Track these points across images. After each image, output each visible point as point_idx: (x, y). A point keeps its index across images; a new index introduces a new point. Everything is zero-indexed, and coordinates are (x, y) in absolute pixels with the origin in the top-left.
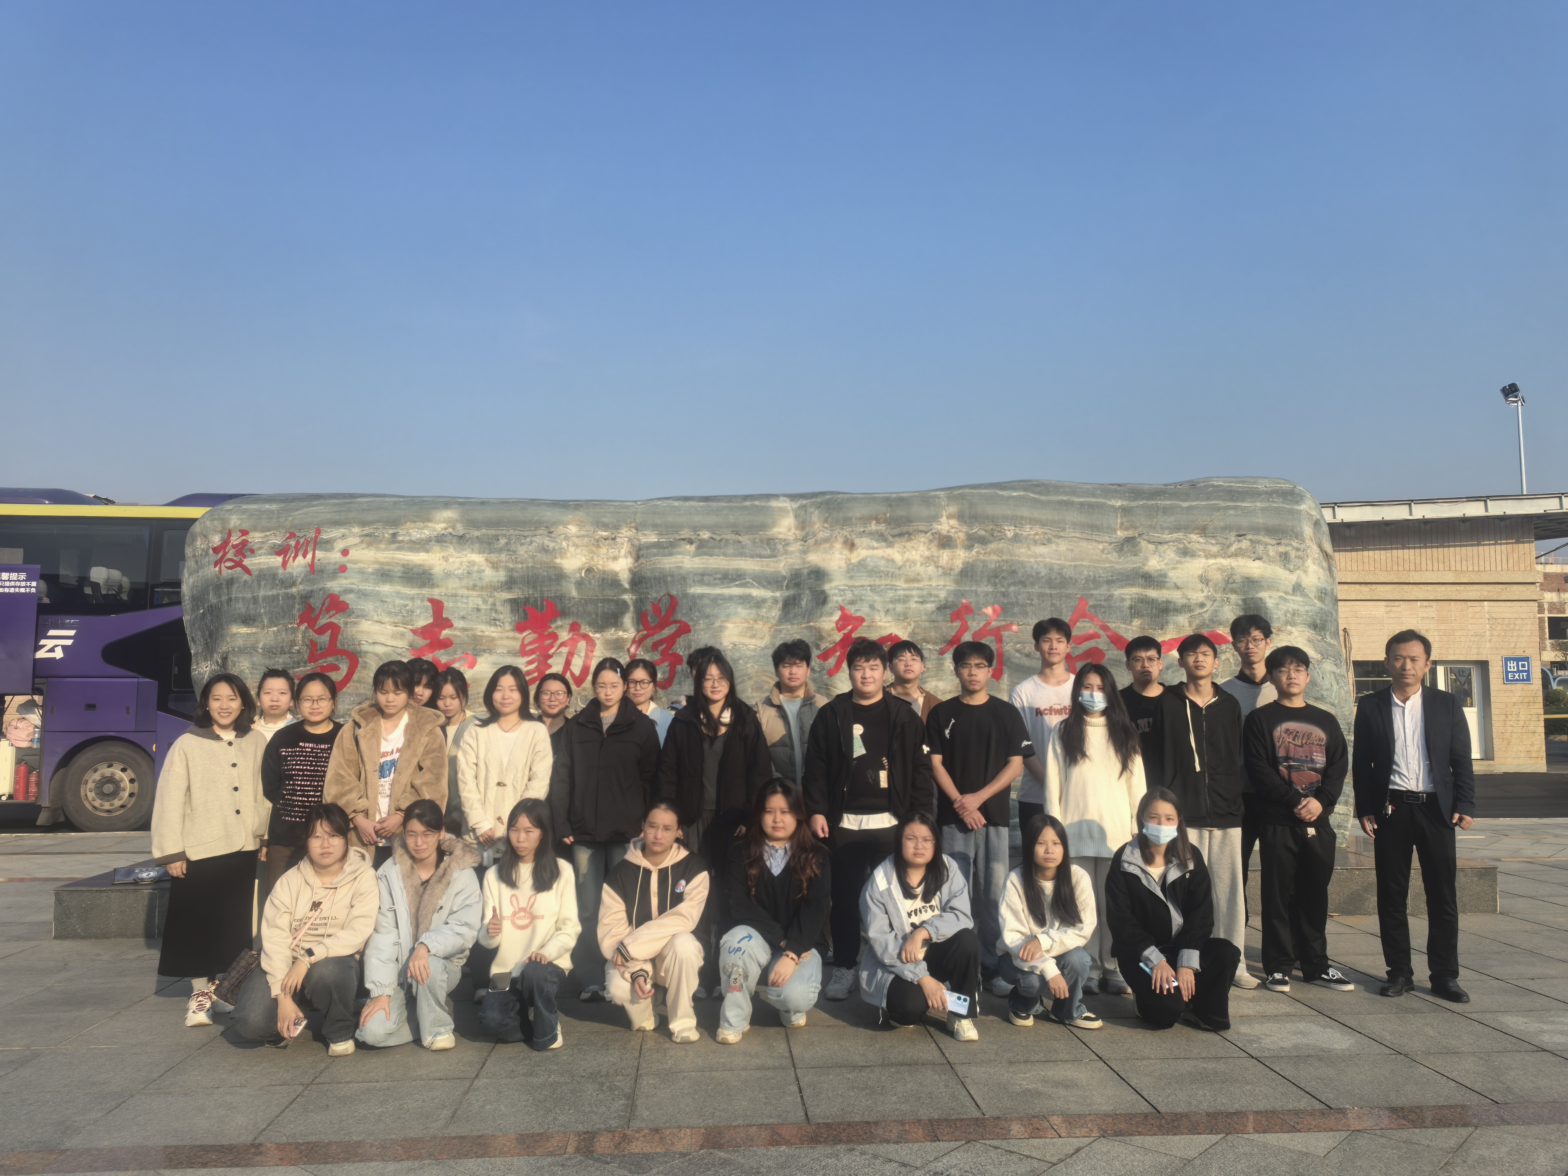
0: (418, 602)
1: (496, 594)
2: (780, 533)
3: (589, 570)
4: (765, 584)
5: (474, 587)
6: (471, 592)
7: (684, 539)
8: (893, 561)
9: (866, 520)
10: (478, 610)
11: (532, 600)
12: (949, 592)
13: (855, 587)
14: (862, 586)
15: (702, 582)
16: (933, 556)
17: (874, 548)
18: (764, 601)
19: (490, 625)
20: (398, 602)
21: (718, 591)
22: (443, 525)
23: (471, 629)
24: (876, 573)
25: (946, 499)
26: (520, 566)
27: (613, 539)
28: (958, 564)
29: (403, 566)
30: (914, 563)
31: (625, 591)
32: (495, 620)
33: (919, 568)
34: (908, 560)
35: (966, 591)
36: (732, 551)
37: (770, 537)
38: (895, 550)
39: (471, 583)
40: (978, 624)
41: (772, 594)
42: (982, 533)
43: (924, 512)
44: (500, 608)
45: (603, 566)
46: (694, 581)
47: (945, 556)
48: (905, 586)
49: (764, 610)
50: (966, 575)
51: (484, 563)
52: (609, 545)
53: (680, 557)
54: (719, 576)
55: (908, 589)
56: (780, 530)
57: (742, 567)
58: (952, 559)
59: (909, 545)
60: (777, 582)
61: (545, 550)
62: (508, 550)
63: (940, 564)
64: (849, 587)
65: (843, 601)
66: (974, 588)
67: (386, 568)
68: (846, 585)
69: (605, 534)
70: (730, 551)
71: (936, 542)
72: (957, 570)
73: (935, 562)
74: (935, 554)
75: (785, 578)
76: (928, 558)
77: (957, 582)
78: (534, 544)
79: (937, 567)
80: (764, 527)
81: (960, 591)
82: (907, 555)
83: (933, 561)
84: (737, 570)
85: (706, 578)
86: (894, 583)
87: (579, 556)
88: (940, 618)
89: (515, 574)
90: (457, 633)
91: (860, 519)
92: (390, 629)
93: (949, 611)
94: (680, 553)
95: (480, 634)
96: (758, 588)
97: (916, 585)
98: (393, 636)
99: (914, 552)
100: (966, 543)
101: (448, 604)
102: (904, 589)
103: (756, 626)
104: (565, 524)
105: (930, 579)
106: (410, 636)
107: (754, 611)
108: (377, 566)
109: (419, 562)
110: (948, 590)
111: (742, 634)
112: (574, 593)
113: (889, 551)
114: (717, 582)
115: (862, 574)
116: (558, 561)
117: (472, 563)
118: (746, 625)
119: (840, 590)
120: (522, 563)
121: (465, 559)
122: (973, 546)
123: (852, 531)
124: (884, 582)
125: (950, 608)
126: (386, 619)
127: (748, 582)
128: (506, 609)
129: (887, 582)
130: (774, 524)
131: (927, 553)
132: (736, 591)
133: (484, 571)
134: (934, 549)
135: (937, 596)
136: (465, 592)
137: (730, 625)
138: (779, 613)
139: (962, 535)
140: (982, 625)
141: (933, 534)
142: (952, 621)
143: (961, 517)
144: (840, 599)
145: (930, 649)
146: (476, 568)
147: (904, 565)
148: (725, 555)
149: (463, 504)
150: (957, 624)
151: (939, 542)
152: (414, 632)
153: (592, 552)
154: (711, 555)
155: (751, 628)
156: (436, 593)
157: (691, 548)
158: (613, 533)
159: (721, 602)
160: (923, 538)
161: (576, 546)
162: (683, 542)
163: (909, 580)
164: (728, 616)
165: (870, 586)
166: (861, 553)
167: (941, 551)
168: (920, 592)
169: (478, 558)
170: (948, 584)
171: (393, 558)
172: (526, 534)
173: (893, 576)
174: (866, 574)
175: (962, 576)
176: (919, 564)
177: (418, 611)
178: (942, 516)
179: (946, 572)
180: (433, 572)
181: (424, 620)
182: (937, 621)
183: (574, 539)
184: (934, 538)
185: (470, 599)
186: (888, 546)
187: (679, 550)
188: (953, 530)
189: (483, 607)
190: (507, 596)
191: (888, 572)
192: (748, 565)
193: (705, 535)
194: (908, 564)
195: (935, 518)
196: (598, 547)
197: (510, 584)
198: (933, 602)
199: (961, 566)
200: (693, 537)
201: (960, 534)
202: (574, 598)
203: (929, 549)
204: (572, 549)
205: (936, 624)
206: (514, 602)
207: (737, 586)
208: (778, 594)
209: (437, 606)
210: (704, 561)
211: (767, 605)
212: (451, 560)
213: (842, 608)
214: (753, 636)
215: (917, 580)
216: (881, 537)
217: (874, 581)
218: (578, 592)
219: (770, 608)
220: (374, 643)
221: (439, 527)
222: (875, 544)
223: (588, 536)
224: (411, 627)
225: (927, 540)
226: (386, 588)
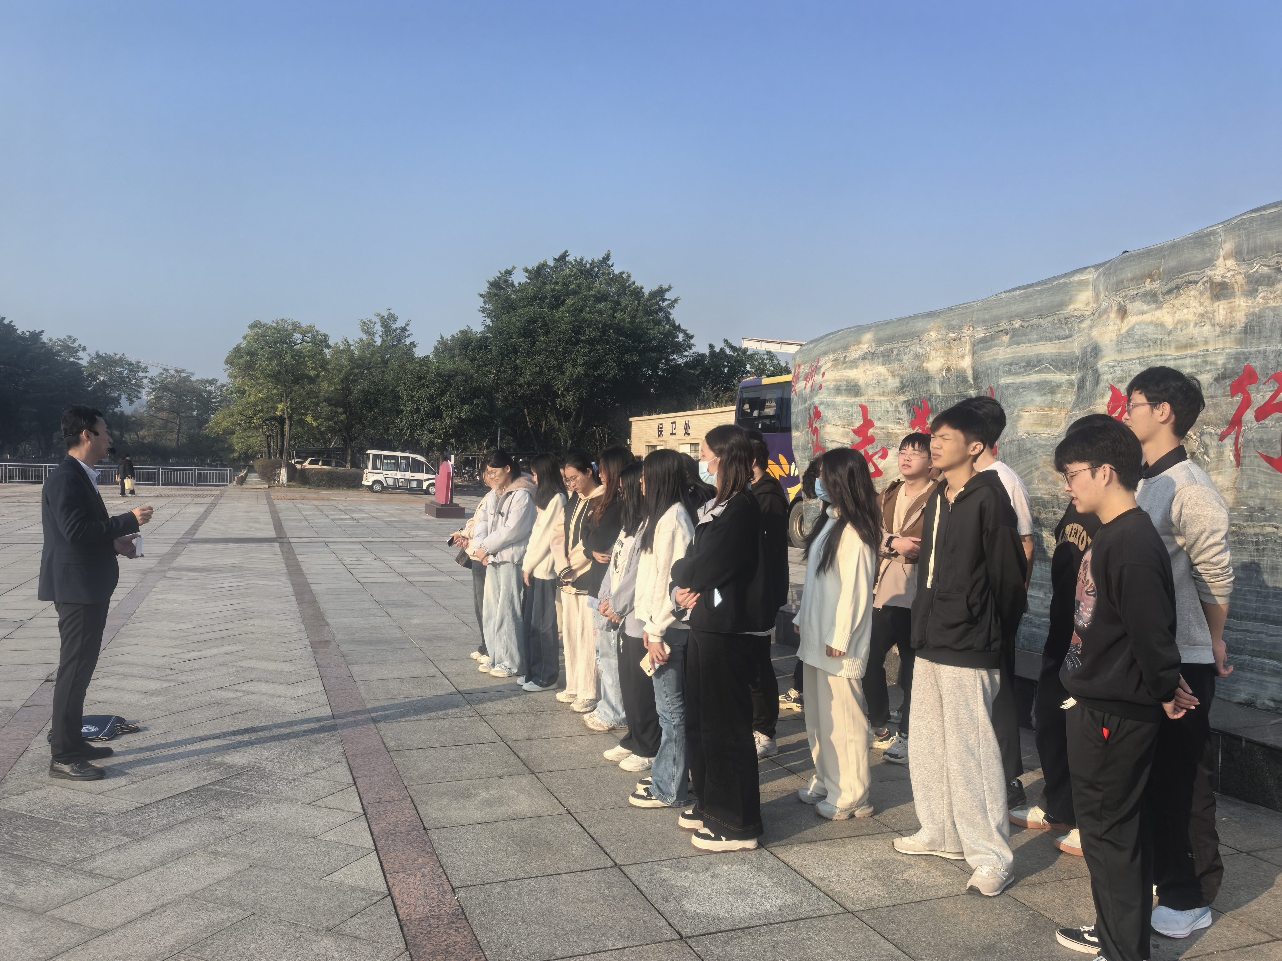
0: (855, 409)
1: (897, 398)
2: (1075, 310)
3: (948, 370)
4: (1061, 367)
5: (883, 394)
6: (882, 398)
7: (1001, 331)
8: (1162, 325)
9: (1139, 279)
10: (888, 412)
11: (916, 401)
12: (1229, 357)
13: (1122, 361)
14: (1130, 360)
15: (1009, 372)
16: (1207, 312)
17: (1143, 313)
18: (1059, 385)
19: (897, 423)
20: (845, 409)
21: (1021, 379)
22: (867, 346)
23: (885, 428)
24: (1144, 342)
25: (1223, 234)
26: (905, 372)
27: (960, 339)
28: (1240, 318)
29: (847, 381)
30: (1186, 323)
31: (971, 387)
32: (899, 419)
33: (1193, 330)
34: (1179, 322)
35: (1250, 353)
36: (1035, 336)
37: (1067, 315)
38: (1165, 310)
39: (881, 390)
40: (1263, 396)
41: (1068, 377)
42: (1265, 270)
43: (1198, 256)
44: (901, 409)
45: (956, 364)
46: (1003, 372)
47: (1221, 310)
48: (1176, 354)
49: (1059, 395)
50: (1253, 332)
51: (886, 372)
52: (958, 345)
53: (997, 348)
54: (1023, 364)
55: (1180, 358)
56: (1076, 306)
57: (1041, 352)
58: (1231, 312)
59: (1177, 302)
60: (1072, 364)
61: (917, 356)
62: (898, 360)
63: (1217, 321)
64: (1119, 362)
65: (1113, 379)
66: (1262, 348)
67: (839, 383)
68: (1116, 361)
69: (954, 335)
70: (1034, 337)
71: (1208, 294)
72: (1239, 326)
73: (1210, 319)
74: (1210, 309)
75: (1077, 358)
76: (1202, 315)
77: (1240, 342)
78: (912, 352)
79: (1213, 325)
80: (1062, 305)
81: (1244, 353)
82: (1179, 316)
83: (1208, 318)
84: (1038, 355)
85: (1013, 367)
86: (1163, 352)
87: (938, 359)
88: (1220, 392)
89: (904, 380)
90: (878, 431)
91: (1132, 280)
92: (841, 429)
93: (1228, 382)
94: (996, 346)
95: (890, 431)
96: (1054, 372)
97: (1189, 352)
98: (843, 436)
99: (1185, 311)
100: (1246, 288)
101: (870, 409)
102: (1175, 359)
103: (1051, 414)
104: (928, 331)
105: (1206, 342)
106: (852, 435)
107: (1049, 397)
108: (834, 383)
109: (853, 377)
110: (1227, 354)
111: (1037, 423)
112: (939, 392)
113: (1158, 313)
114: (1021, 370)
115: (1130, 346)
116: (925, 364)
117: (879, 374)
118: (1041, 412)
119: (1109, 367)
120: (906, 370)
121: (875, 372)
122: (1257, 290)
123: (1126, 296)
124: (1153, 353)
125: (1229, 377)
126: (839, 423)
127: (1046, 367)
128: (903, 409)
129: (1157, 352)
130: (1071, 301)
131: (1200, 310)
132: (1035, 377)
133: (887, 379)
134: (1207, 302)
135: (1213, 363)
136: (877, 398)
137: (1025, 414)
138: (1074, 397)
139: (1240, 278)
140: (1267, 398)
141: (1203, 284)
142: (1233, 396)
143: (1238, 255)
144: (1110, 377)
145: (1211, 434)
146: (882, 378)
147: (1175, 328)
148: (1030, 341)
149: (877, 326)
150: (1239, 398)
151: (1211, 293)
152: (854, 431)
153: (948, 354)
154: (1019, 344)
155: (1045, 416)
156: (863, 400)
157: (1006, 338)
158: (959, 334)
159: (1021, 390)
160: (1193, 291)
161: (936, 349)
162: (1001, 333)
163: (1179, 348)
164: (1024, 404)
165: (1138, 358)
166: (1132, 320)
167: (1216, 304)
168: (1194, 360)
169: (882, 369)
170: (1228, 345)
171: (842, 376)
172: (907, 344)
173: (1162, 343)
174: (1133, 345)
175: (1246, 333)
176: (1192, 325)
177: (855, 415)
178: (1218, 257)
179: (1225, 330)
180: (859, 384)
181: (858, 423)
182: (1216, 397)
183: (934, 343)
184: (1205, 288)
185: (883, 403)
186: (1158, 308)
187: (997, 342)
188: (1229, 274)
189: (891, 409)
190: (902, 398)
191: (1157, 339)
192: (1047, 349)
193: (1017, 324)
194: (1179, 327)
195: (1210, 263)
196: (951, 348)
197: (902, 388)
198: (1208, 371)
199: (1244, 319)
200: (1008, 328)
201: (1237, 277)
202: (939, 397)
203: (1201, 304)
204: (933, 353)
205: (1215, 400)
206: (907, 403)
207: (1036, 372)
208: (1073, 377)
209: (864, 409)
210: (1013, 350)
211: (1061, 390)
212: (868, 373)
213: (1112, 388)
214: (1048, 425)
215: (1187, 346)
216: (1153, 298)
217: (1143, 352)
218: (942, 391)
219: (1065, 392)
220: (832, 441)
221: (865, 347)
222: (1145, 307)
223: (942, 340)
224: (852, 428)
225: (1197, 293)
226: (839, 399)
